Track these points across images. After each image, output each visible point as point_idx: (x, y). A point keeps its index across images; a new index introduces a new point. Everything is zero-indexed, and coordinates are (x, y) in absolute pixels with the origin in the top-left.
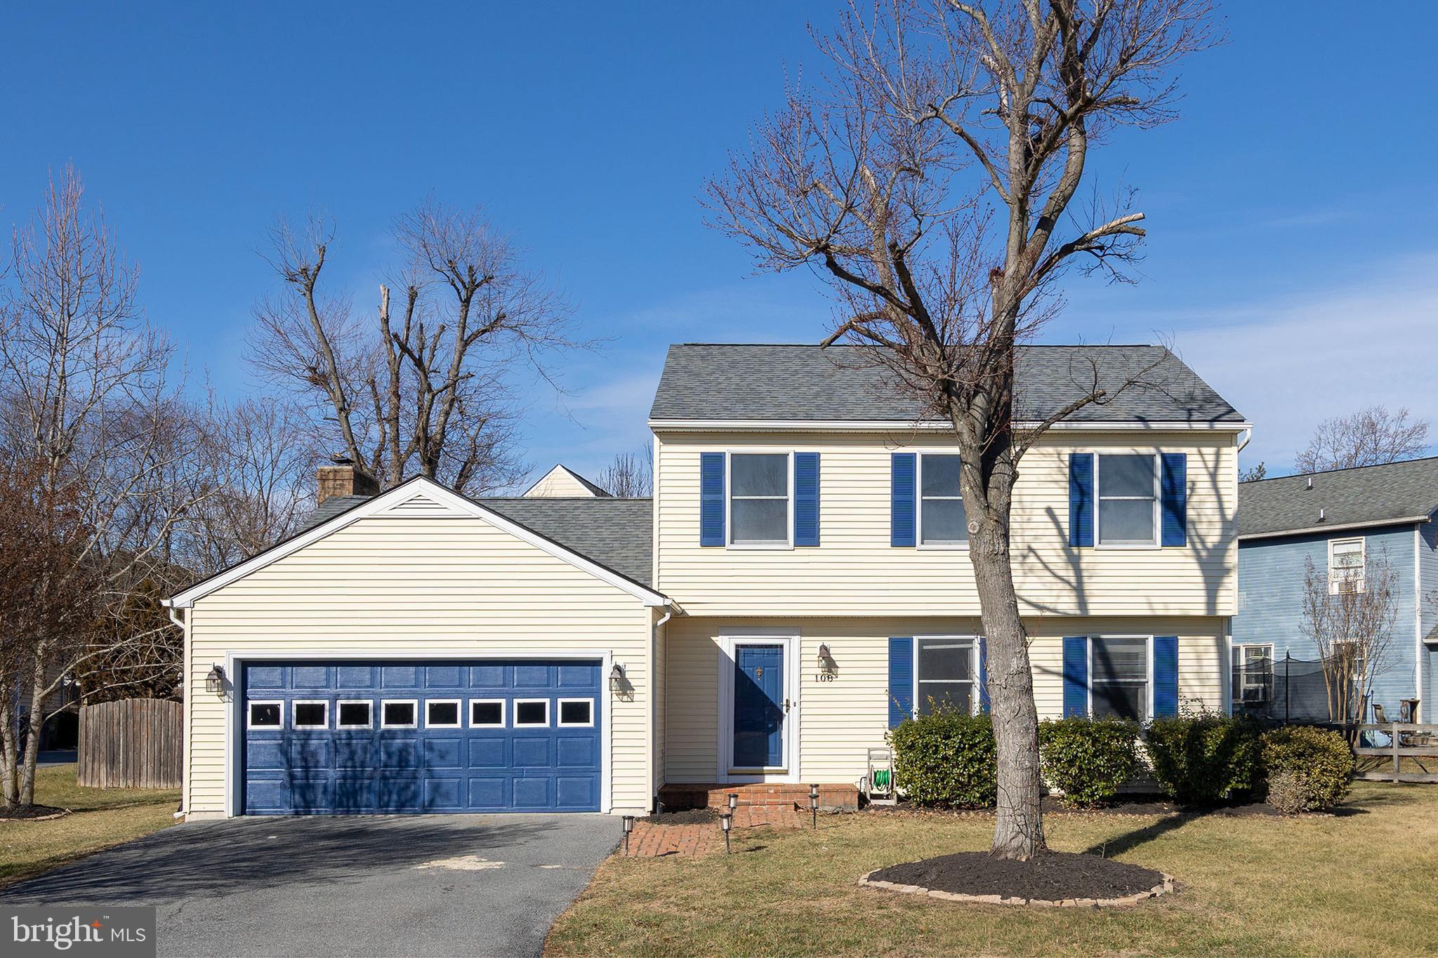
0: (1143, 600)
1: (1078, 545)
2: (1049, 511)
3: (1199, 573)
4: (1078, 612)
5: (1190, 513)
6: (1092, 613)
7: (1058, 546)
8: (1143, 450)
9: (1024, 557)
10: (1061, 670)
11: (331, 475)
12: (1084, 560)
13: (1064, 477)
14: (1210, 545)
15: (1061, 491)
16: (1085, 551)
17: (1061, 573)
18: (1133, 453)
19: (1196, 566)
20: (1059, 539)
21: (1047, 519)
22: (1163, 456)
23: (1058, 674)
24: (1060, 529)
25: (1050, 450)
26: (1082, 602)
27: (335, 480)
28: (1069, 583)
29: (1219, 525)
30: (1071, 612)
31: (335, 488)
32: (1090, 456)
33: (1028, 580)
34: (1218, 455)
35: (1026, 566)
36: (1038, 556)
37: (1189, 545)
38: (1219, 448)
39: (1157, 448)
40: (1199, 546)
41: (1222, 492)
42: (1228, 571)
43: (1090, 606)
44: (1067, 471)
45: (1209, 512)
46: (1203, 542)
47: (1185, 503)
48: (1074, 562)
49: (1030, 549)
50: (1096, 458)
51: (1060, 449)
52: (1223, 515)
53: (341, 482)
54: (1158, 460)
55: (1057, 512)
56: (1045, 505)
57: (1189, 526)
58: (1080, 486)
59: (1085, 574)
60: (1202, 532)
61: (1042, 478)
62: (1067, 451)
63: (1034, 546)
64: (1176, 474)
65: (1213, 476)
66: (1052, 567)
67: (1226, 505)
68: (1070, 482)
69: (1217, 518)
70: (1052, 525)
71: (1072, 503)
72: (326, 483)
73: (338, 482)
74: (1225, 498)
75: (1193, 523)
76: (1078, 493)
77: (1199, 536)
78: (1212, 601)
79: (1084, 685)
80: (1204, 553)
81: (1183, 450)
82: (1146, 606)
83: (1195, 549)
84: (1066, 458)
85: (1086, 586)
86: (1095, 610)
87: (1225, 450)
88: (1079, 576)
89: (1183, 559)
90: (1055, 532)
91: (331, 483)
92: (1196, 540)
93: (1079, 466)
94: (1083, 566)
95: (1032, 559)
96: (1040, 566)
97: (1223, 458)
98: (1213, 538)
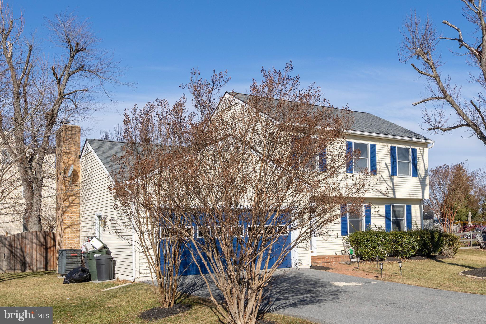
0: (408, 193)
1: (393, 175)
2: (386, 163)
3: (420, 186)
4: (393, 197)
5: (418, 167)
6: (397, 197)
7: (388, 175)
8: (408, 147)
9: (380, 178)
10: (384, 215)
11: (70, 129)
12: (394, 180)
13: (389, 153)
14: (422, 177)
15: (388, 158)
16: (395, 177)
17: (389, 184)
18: (405, 147)
19: (419, 183)
20: (388, 173)
21: (385, 166)
22: (412, 149)
23: (384, 217)
24: (388, 170)
25: (385, 144)
26: (394, 194)
27: (72, 131)
28: (391, 187)
29: (424, 171)
30: (392, 197)
31: (72, 135)
32: (395, 147)
33: (381, 186)
34: (423, 150)
35: (381, 181)
36: (383, 178)
37: (418, 177)
38: (423, 148)
39: (410, 146)
40: (420, 177)
41: (425, 161)
42: (426, 185)
43: (396, 195)
44: (390, 151)
45: (422, 167)
46: (421, 176)
47: (417, 164)
48: (392, 180)
49: (382, 176)
50: (397, 148)
51: (388, 144)
52: (425, 168)
53: (75, 132)
54: (411, 150)
55: (388, 164)
56: (385, 162)
57: (418, 171)
58: (393, 156)
59: (395, 184)
60: (421, 173)
61: (384, 153)
62: (390, 145)
63: (382, 175)
64: (415, 155)
65: (423, 156)
66: (387, 182)
67: (426, 165)
68: (391, 155)
69: (424, 169)
70: (386, 169)
71: (391, 162)
72: (67, 132)
73: (73, 132)
74: (425, 163)
75: (419, 170)
76: (393, 159)
77: (420, 174)
78: (423, 195)
79: (390, 220)
80: (421, 180)
81: (416, 148)
82: (409, 195)
83: (419, 178)
84: (389, 147)
85: (395, 188)
86: (398, 196)
87: (425, 149)
88: (393, 185)
89: (416, 181)
90: (387, 171)
91: (70, 132)
92: (419, 175)
93: (393, 150)
94: (394, 182)
95: (382, 179)
96: (384, 182)
97: (424, 151)
98: (423, 175)
